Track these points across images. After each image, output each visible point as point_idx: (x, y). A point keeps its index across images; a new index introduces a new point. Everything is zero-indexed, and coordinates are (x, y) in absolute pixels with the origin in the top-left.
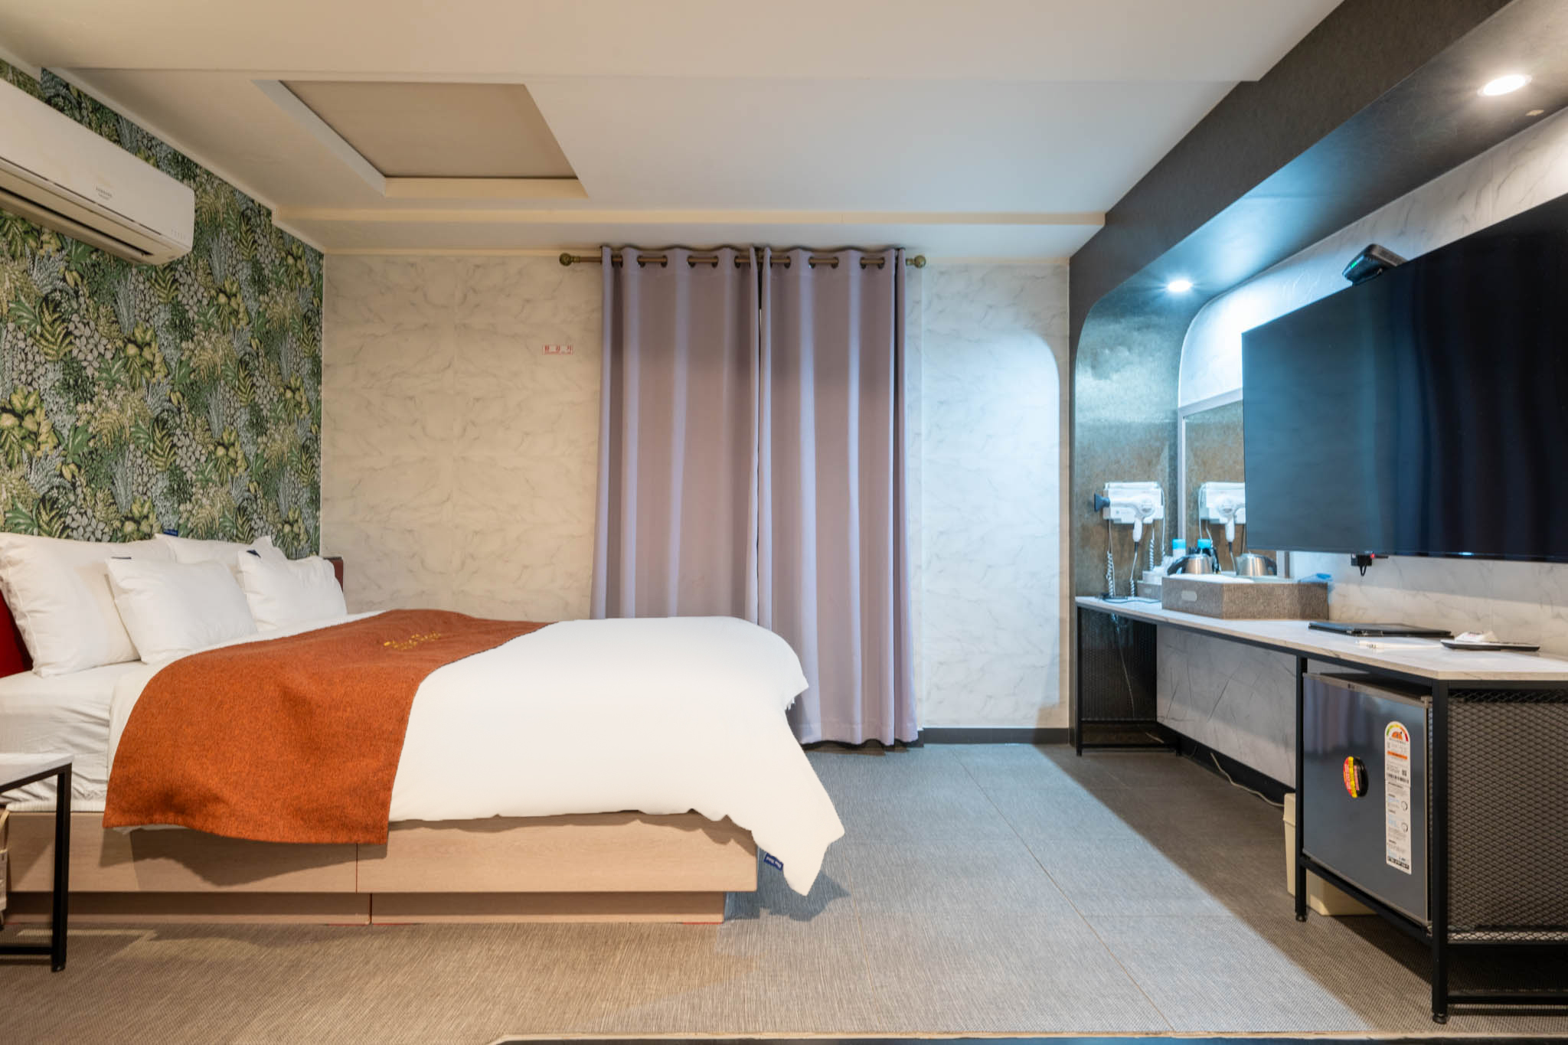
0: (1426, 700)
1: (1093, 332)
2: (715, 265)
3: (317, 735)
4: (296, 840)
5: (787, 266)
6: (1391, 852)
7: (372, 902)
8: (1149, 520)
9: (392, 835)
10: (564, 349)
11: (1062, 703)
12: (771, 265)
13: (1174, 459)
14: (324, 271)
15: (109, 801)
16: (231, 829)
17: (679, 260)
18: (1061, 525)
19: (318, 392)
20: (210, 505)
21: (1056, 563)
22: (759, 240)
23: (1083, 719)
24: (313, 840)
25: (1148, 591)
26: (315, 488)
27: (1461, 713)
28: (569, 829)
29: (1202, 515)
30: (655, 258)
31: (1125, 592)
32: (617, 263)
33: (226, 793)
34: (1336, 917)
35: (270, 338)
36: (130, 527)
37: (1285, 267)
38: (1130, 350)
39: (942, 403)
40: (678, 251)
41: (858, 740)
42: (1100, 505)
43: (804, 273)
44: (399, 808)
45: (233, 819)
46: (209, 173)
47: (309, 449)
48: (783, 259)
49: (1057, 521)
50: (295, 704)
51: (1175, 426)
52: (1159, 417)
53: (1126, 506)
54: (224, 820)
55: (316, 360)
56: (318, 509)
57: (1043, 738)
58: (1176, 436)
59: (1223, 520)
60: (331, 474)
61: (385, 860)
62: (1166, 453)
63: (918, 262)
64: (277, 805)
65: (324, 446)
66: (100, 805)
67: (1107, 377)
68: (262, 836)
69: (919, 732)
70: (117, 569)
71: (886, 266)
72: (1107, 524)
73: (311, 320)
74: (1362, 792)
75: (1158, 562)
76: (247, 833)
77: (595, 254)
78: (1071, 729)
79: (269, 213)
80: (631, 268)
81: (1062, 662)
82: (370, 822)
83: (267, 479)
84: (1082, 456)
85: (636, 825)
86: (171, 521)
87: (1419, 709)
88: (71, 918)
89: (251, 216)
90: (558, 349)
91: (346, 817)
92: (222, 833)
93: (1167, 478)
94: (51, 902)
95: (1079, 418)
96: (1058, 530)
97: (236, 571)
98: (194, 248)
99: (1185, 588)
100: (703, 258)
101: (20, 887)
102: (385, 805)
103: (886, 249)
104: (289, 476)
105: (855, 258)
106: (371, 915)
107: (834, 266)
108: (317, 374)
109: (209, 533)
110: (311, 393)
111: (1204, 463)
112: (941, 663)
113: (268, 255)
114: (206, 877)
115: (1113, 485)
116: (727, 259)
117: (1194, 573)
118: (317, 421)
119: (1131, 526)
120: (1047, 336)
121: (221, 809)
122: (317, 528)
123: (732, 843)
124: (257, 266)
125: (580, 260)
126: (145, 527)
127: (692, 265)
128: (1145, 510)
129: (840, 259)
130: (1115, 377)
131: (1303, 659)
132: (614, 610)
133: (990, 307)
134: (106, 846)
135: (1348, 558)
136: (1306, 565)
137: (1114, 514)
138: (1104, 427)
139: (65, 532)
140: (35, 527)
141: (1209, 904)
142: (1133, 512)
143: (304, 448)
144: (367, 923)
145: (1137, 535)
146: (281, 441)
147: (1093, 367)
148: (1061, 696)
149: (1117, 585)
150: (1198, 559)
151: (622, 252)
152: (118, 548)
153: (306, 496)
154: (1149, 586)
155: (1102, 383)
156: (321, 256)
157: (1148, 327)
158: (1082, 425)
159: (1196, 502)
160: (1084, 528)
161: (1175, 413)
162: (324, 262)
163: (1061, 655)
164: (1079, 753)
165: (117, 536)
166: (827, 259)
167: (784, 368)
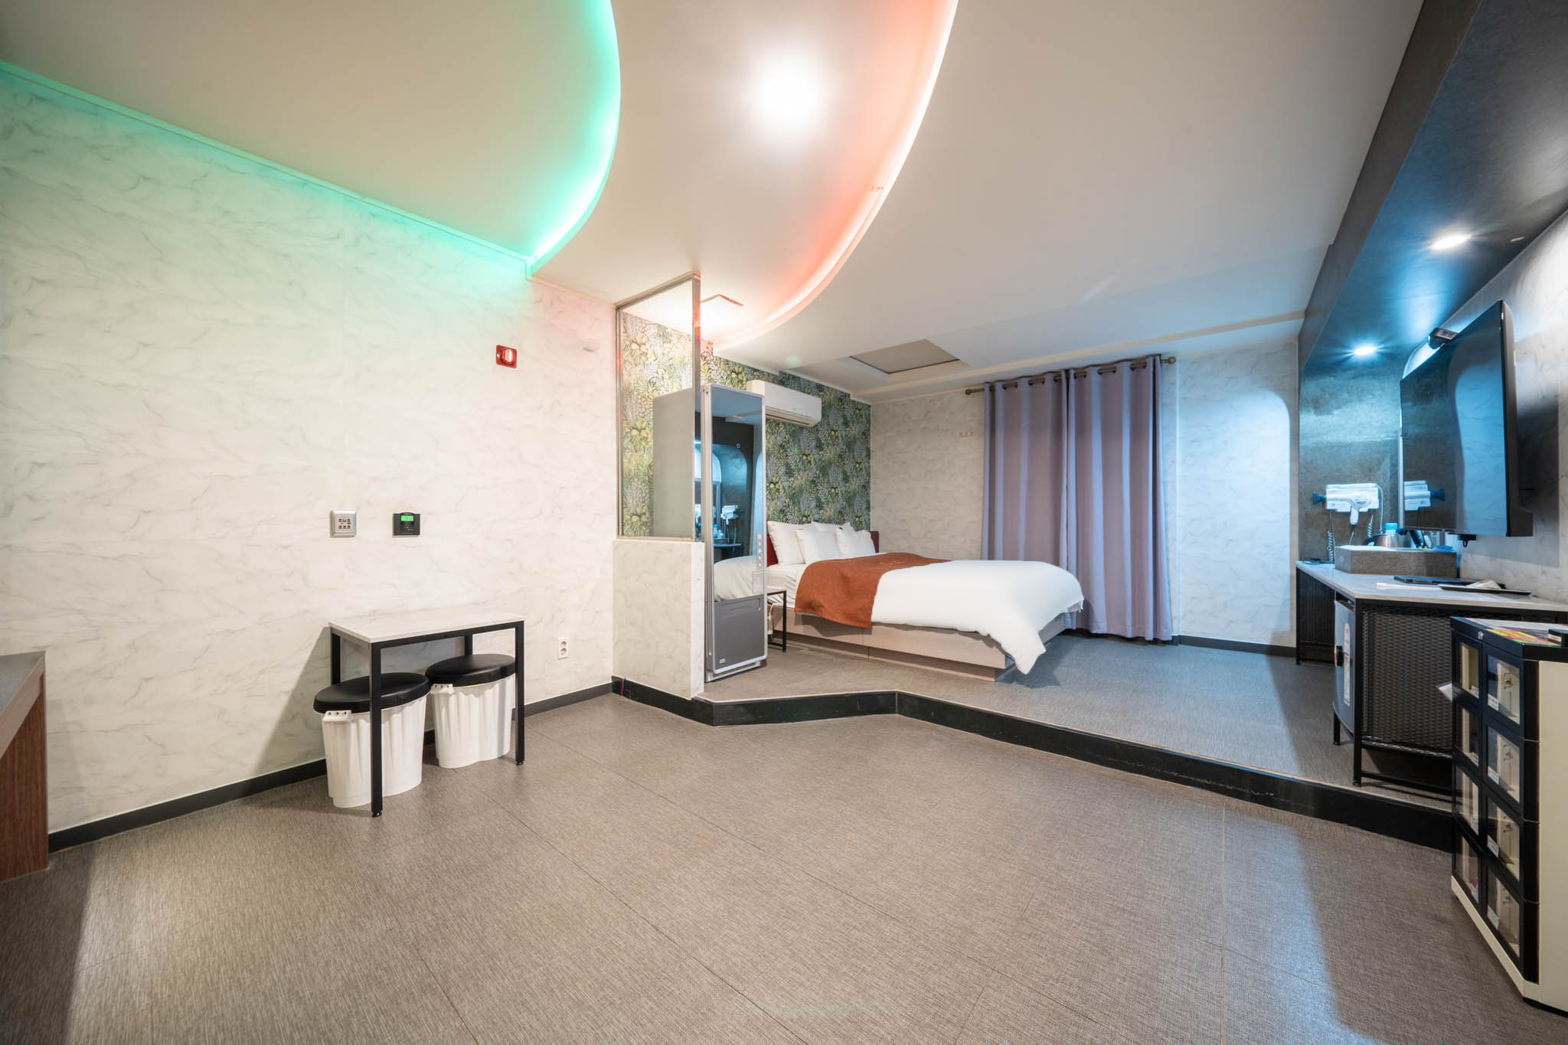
0: (1354, 609)
2: (1043, 382)
3: (850, 589)
4: (844, 623)
5: (1085, 376)
7: (869, 650)
8: (1364, 509)
9: (874, 627)
10: (969, 434)
11: (1291, 631)
12: (1075, 377)
13: (1394, 465)
14: (871, 412)
15: (796, 605)
17: (1024, 383)
18: (1291, 514)
19: (869, 463)
20: (829, 511)
21: (1287, 538)
22: (1067, 366)
23: (1302, 641)
24: (849, 624)
26: (868, 502)
28: (932, 633)
30: (1010, 384)
32: (992, 389)
35: (850, 445)
36: (804, 519)
39: (1193, 441)
40: (1023, 379)
41: (1129, 635)
42: (1321, 500)
43: (1096, 379)
44: (874, 618)
45: (827, 613)
46: (828, 387)
47: (866, 487)
48: (1081, 373)
49: (1288, 511)
50: (844, 579)
51: (1397, 442)
52: (1381, 437)
53: (1342, 500)
54: (824, 613)
55: (868, 450)
56: (869, 511)
58: (1398, 449)
60: (875, 496)
61: (872, 635)
62: (1387, 461)
63: (1168, 361)
64: (839, 611)
65: (872, 485)
66: (793, 606)
67: (1329, 413)
68: (835, 620)
69: (1173, 637)
70: (799, 533)
71: (1147, 368)
72: (1327, 513)
73: (866, 434)
76: (830, 618)
77: (981, 387)
79: (849, 395)
80: (999, 392)
82: (866, 620)
83: (849, 500)
86: (817, 517)
87: (1353, 616)
88: (788, 641)
89: (843, 398)
91: (858, 617)
92: (824, 617)
93: (1388, 479)
94: (782, 635)
95: (1303, 442)
96: (1288, 517)
97: (835, 535)
98: (822, 417)
100: (1035, 380)
101: (776, 629)
102: (870, 615)
103: (1147, 357)
104: (858, 498)
105: (1126, 366)
106: (868, 655)
107: (1114, 372)
108: (868, 456)
109: (830, 522)
110: (867, 464)
112: (1194, 598)
113: (849, 412)
114: (821, 633)
115: (1335, 487)
116: (1049, 379)
117: (1384, 546)
118: (869, 474)
119: (1348, 514)
120: (1279, 391)
121: (823, 609)
122: (869, 519)
123: (993, 647)
124: (845, 417)
125: (975, 391)
126: (809, 519)
127: (1031, 384)
128: (1361, 503)
129: (1118, 367)
130: (1336, 412)
132: (991, 556)
133: (1231, 378)
134: (796, 619)
137: (1332, 506)
138: (1326, 447)
139: (787, 521)
140: (779, 520)
142: (1349, 504)
143: (864, 486)
144: (867, 658)
145: (1354, 519)
146: (855, 484)
147: (1315, 408)
148: (1291, 626)
151: (995, 384)
152: (801, 526)
153: (865, 506)
155: (1324, 417)
156: (870, 406)
158: (1304, 448)
160: (1310, 514)
161: (1396, 432)
162: (871, 409)
164: (1298, 663)
165: (801, 522)
166: (1107, 369)
167: (1082, 432)
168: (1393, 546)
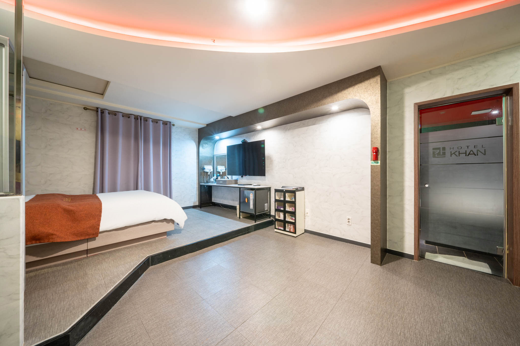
0: (254, 190)
1: (202, 142)
2: (129, 118)
3: (77, 218)
4: (75, 240)
5: (147, 121)
6: (251, 207)
8: (211, 171)
9: (99, 235)
11: (197, 201)
12: (144, 120)
13: (214, 162)
16: (59, 240)
17: (120, 115)
21: (196, 178)
23: (201, 203)
24: (79, 239)
25: (211, 182)
27: (257, 191)
29: (217, 171)
30: (113, 114)
31: (207, 182)
33: (55, 233)
34: (243, 218)
37: (231, 138)
38: (208, 145)
40: (120, 113)
42: (204, 169)
43: (151, 123)
44: (102, 229)
45: (58, 238)
49: (196, 171)
51: (214, 157)
52: (211, 156)
54: (56, 238)
57: (194, 207)
58: (214, 159)
59: (220, 171)
61: (96, 241)
62: (212, 161)
63: (173, 125)
64: (68, 234)
67: (204, 149)
68: (67, 241)
71: (168, 125)
72: (204, 172)
74: (247, 202)
75: (212, 178)
77: (93, 108)
78: (198, 205)
80: (106, 114)
81: (197, 195)
82: (94, 233)
84: (201, 161)
85: (153, 223)
87: (253, 192)
90: (81, 129)
91: (88, 233)
92: (56, 241)
93: (213, 165)
95: (200, 155)
99: (220, 181)
100: (126, 115)
103: (168, 122)
105: (161, 122)
106: (87, 254)
111: (218, 163)
115: (205, 166)
116: (132, 118)
119: (208, 172)
120: (195, 141)
123: (170, 223)
125: (90, 109)
128: (210, 170)
129: (158, 122)
131: (240, 188)
133: (185, 135)
135: (241, 176)
136: (235, 177)
137: (206, 170)
138: (204, 157)
141: (230, 220)
142: (208, 170)
144: (86, 256)
145: (209, 174)
147: (202, 147)
149: (206, 181)
150: (219, 177)
151: (104, 110)
154: (211, 181)
155: (204, 150)
157: (211, 142)
159: (217, 169)
160: (201, 172)
161: (214, 155)
163: (197, 193)
164: (201, 208)
166: (156, 121)
167: (146, 141)
168: (220, 179)
